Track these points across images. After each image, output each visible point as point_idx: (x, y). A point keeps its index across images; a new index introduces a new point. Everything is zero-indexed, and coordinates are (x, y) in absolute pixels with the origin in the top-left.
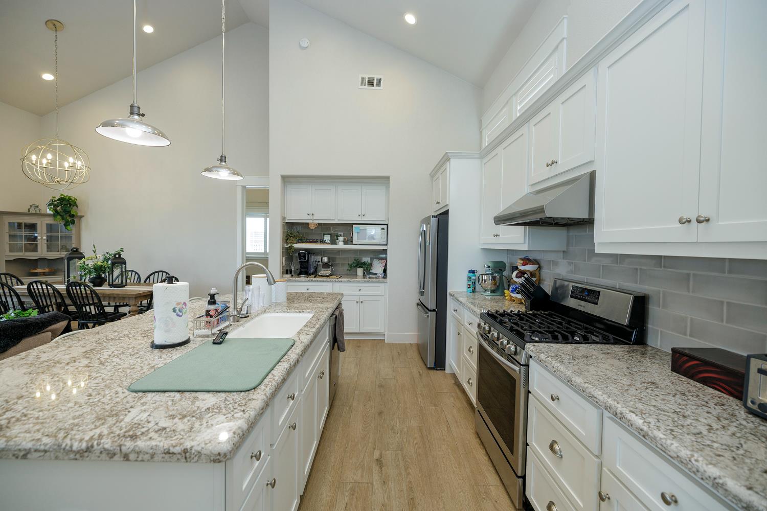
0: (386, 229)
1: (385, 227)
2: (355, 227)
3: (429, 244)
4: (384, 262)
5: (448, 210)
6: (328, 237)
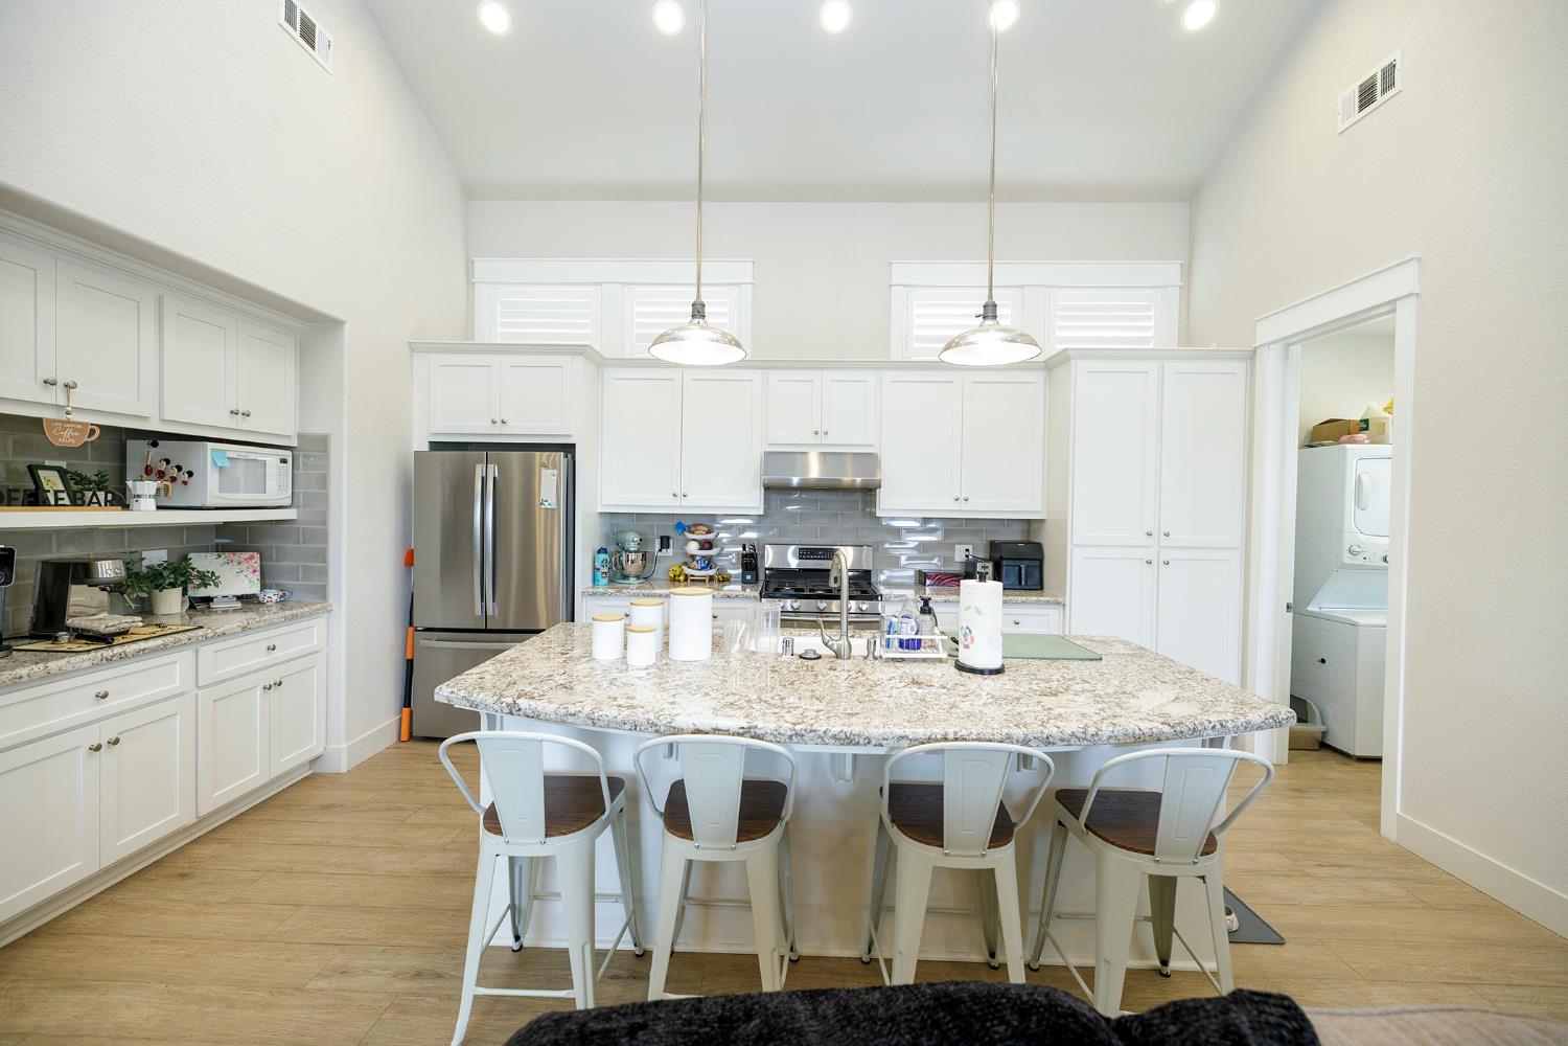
0: (290, 460)
1: (288, 454)
2: (213, 450)
3: (554, 506)
4: (252, 558)
5: (574, 445)
6: (50, 481)
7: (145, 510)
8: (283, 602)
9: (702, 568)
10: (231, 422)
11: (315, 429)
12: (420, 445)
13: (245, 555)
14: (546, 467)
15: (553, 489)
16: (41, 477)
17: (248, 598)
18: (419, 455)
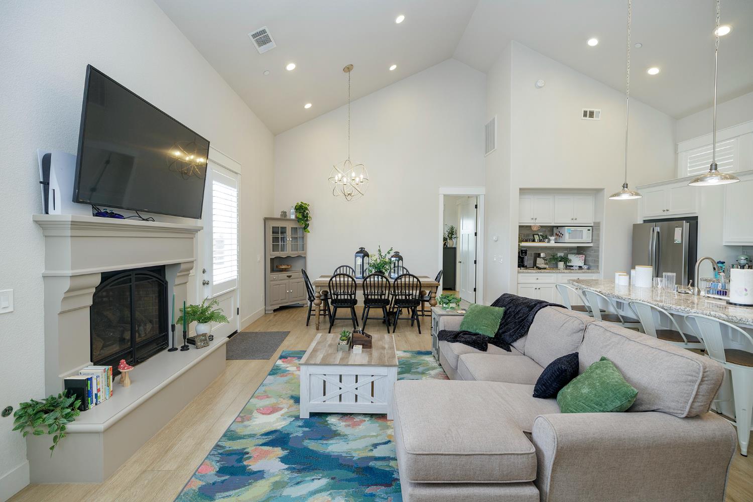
0: (591, 230)
1: (590, 228)
2: (567, 229)
3: (680, 242)
5: (697, 217)
6: (537, 237)
7: (552, 244)
8: (588, 269)
10: (572, 222)
11: (598, 221)
12: (640, 221)
13: (581, 256)
14: (677, 227)
15: (679, 235)
16: (534, 236)
17: (580, 267)
18: (635, 225)
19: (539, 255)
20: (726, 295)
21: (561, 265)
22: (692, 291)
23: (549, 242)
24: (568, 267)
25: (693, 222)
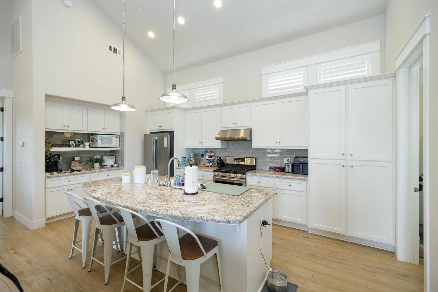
0: (118, 138)
1: (118, 136)
2: (99, 136)
3: (166, 146)
4: (114, 157)
5: (174, 131)
6: (72, 143)
7: (87, 148)
8: (118, 166)
9: (208, 163)
10: (103, 131)
11: (123, 131)
12: (148, 133)
13: (113, 157)
14: (165, 137)
15: (166, 142)
16: (69, 143)
17: (112, 165)
18: (145, 135)
19: (73, 159)
20: (184, 185)
21: (97, 165)
22: (167, 183)
23: (84, 147)
24: (103, 166)
25: (172, 133)
